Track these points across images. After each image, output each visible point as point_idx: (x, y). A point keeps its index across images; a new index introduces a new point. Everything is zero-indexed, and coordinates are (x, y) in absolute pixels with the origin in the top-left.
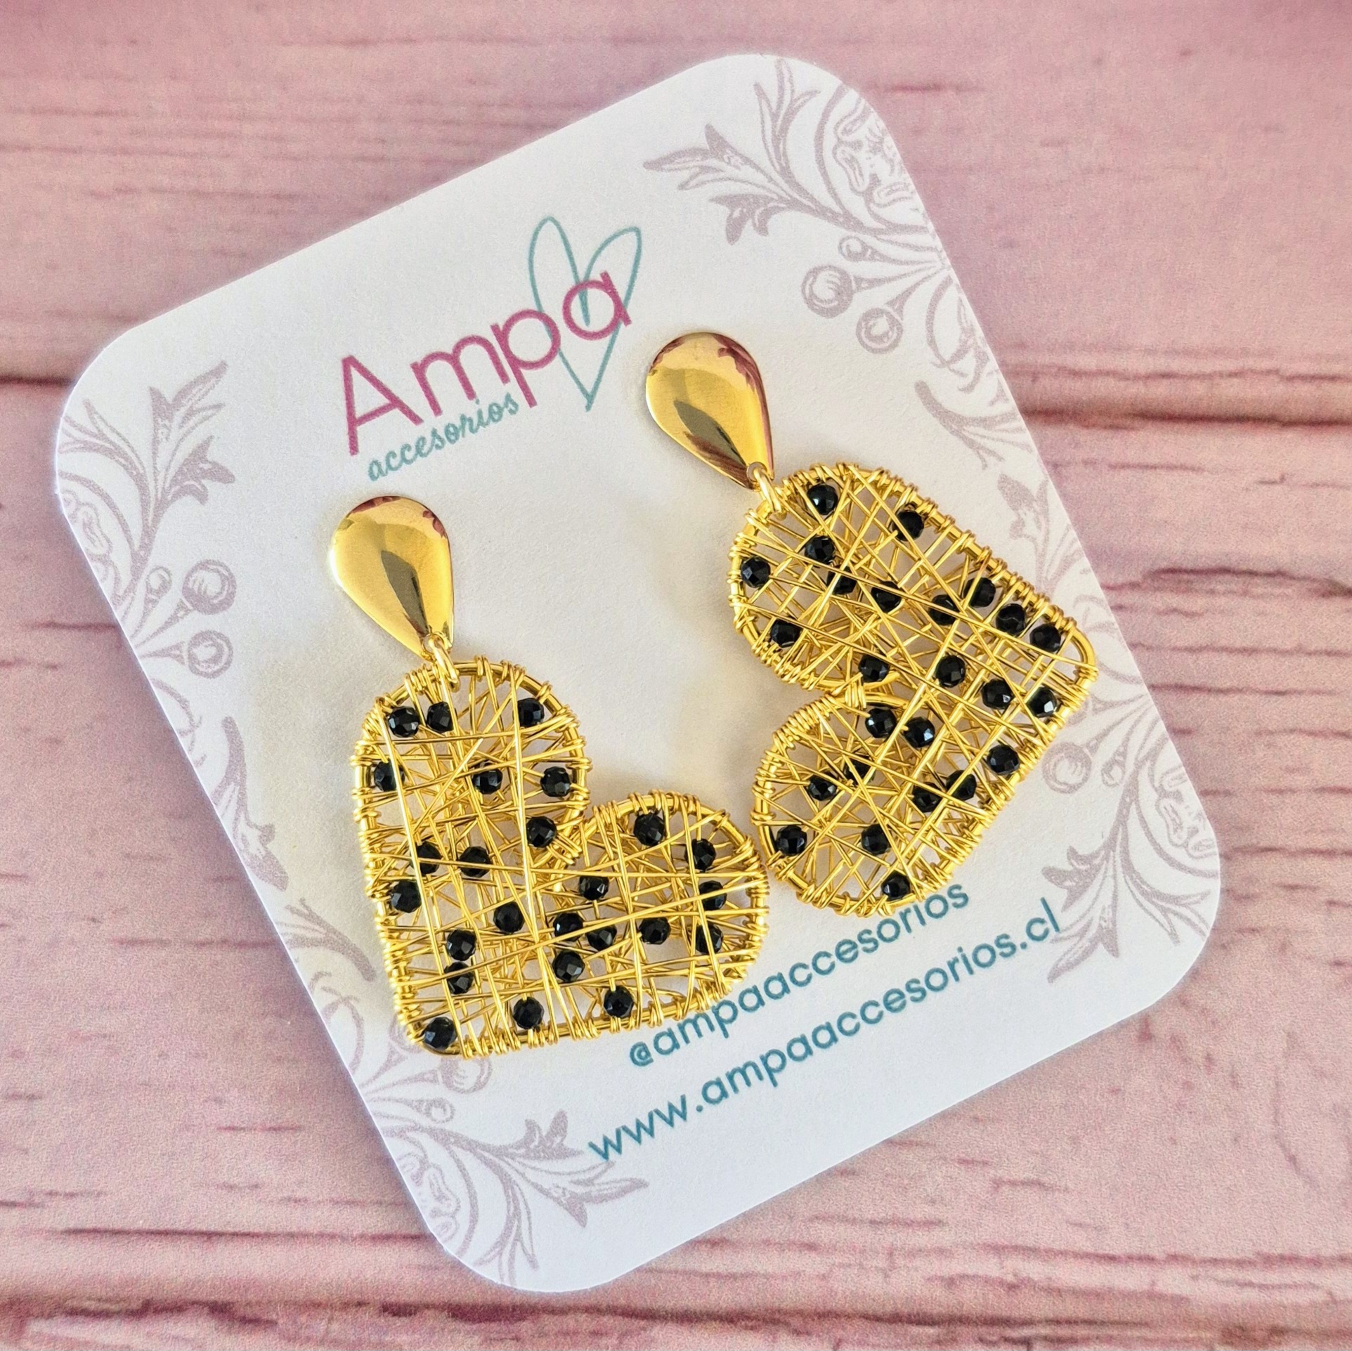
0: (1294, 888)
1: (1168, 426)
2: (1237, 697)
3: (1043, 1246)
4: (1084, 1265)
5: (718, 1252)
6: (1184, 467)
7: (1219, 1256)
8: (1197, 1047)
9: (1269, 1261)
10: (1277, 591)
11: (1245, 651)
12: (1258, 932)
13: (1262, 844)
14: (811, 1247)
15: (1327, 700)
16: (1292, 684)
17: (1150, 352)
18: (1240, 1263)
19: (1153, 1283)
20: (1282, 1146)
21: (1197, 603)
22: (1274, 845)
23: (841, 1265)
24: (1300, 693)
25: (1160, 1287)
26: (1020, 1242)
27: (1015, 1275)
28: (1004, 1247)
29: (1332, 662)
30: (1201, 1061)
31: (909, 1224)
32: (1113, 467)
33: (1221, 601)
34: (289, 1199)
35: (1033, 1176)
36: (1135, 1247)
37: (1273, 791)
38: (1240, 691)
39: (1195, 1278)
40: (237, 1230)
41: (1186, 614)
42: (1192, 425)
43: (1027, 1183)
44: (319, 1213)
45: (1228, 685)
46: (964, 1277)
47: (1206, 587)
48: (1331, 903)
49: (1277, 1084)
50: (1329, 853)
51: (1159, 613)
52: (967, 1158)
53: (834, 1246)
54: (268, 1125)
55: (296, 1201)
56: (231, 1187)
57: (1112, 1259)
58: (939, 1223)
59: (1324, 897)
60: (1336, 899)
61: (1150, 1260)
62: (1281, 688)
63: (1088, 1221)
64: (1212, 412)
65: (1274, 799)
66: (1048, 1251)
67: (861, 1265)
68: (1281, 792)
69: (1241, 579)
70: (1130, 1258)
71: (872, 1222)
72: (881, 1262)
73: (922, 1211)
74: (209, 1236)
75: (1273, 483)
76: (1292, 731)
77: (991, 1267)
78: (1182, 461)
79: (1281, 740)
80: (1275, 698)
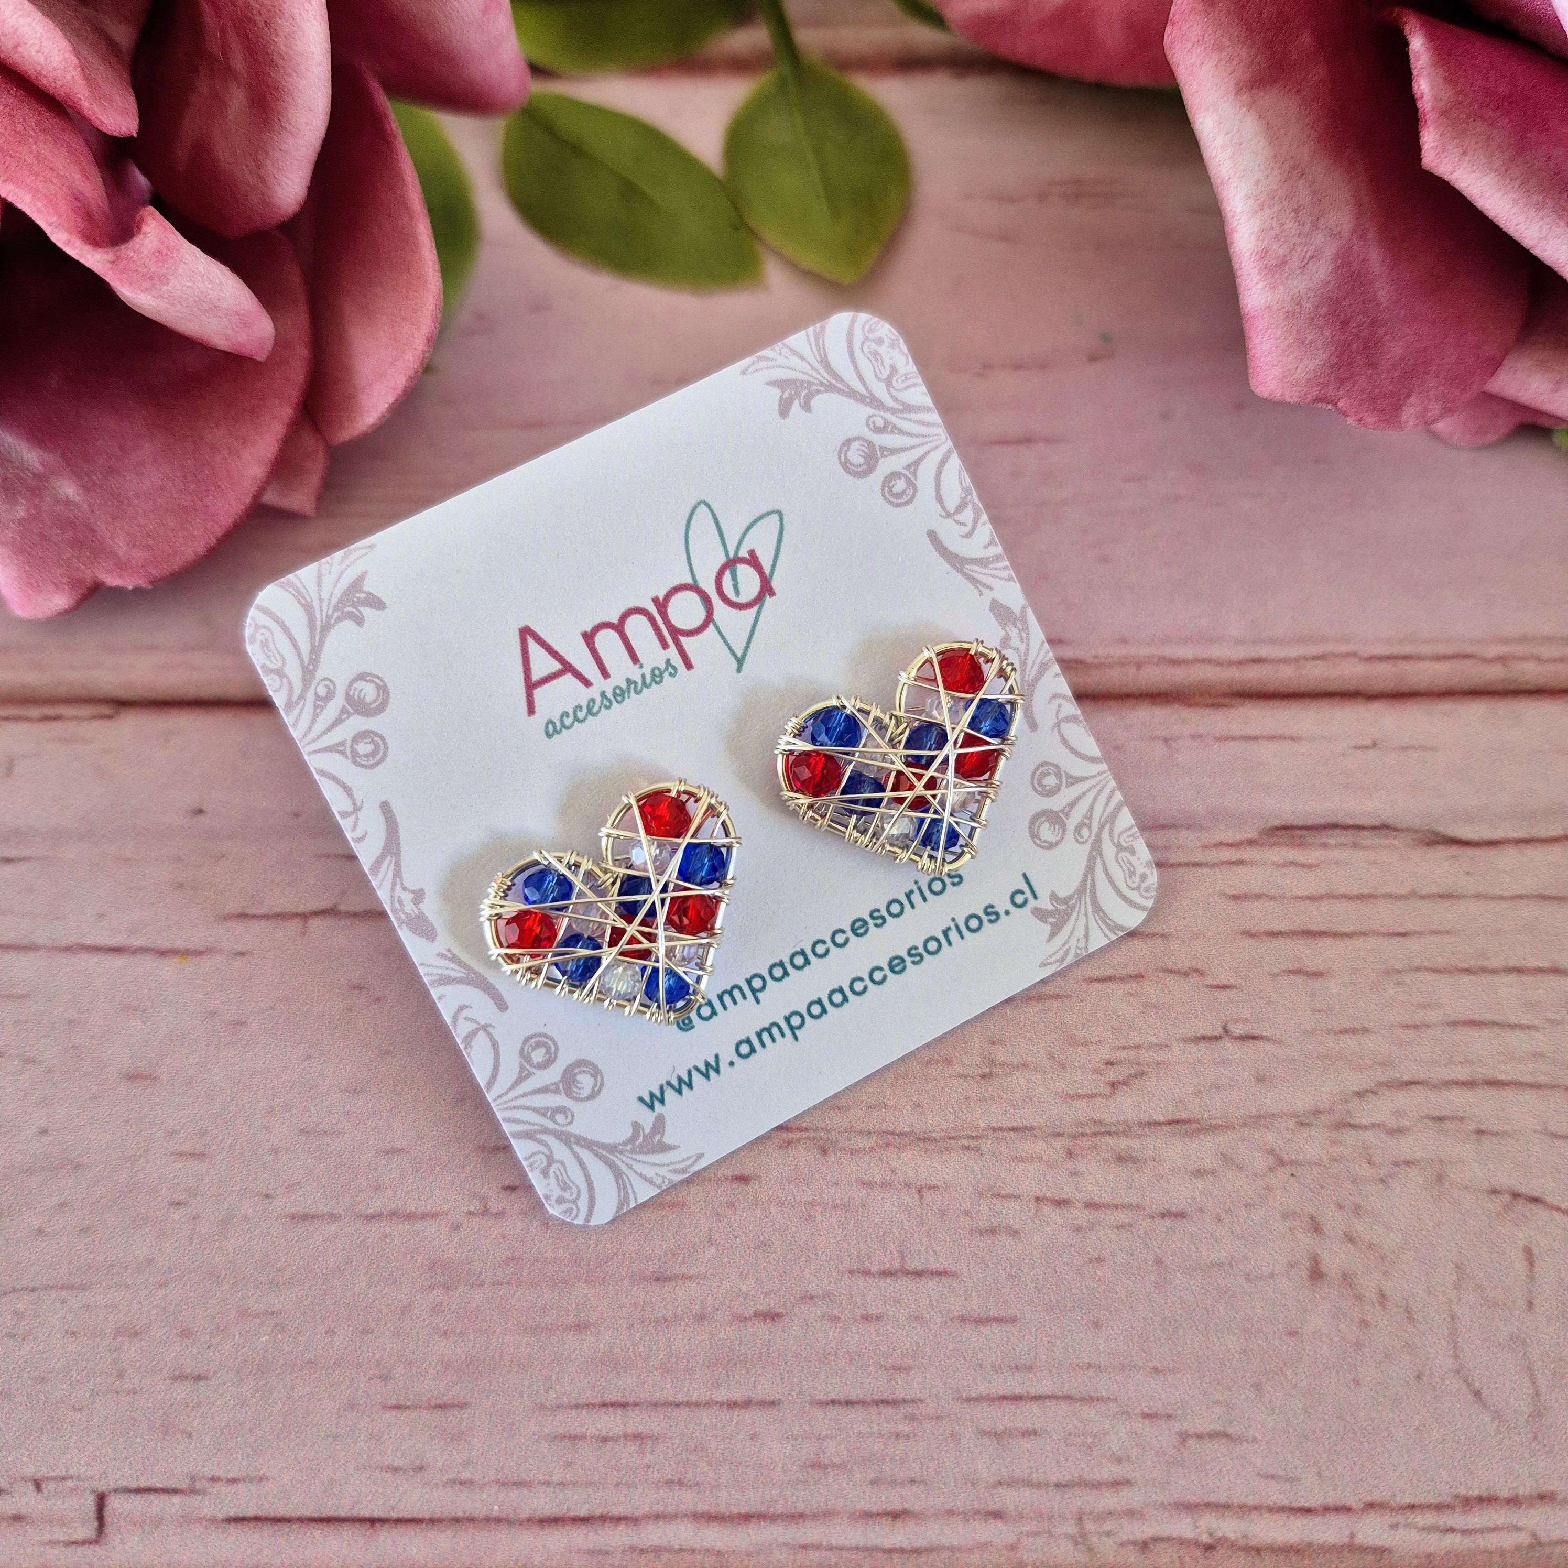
0: (1440, 1119)
1: (1263, 703)
2: (1361, 939)
3: (1236, 1501)
4: (1281, 1518)
5: (899, 1524)
6: (1282, 738)
7: (1416, 1501)
8: (1368, 1284)
9: (1468, 1503)
10: (1385, 842)
11: (1361, 897)
12: (1414, 1164)
13: (1406, 1078)
14: (997, 1515)
15: (1446, 939)
16: (1411, 927)
17: (1238, 642)
18: (1439, 1508)
19: (1352, 1536)
20: (1465, 1381)
21: (1312, 855)
22: (1416, 1078)
23: (1029, 1534)
24: (1421, 933)
25: (1360, 1539)
26: (1212, 1498)
27: (1211, 1535)
28: (1196, 1506)
29: (1447, 904)
30: (1374, 1298)
31: (1097, 1485)
32: (1219, 739)
33: (1335, 854)
34: (454, 1481)
35: (1219, 1428)
36: (1331, 1498)
37: (1407, 1027)
38: (1363, 934)
39: (1395, 1526)
40: (401, 1516)
41: (1304, 866)
42: (1284, 703)
43: (1213, 1435)
44: (485, 1496)
45: (1352, 929)
46: (1156, 1539)
47: (1318, 840)
48: (1480, 1132)
49: (1453, 1317)
50: (1470, 1084)
51: (1278, 866)
52: (1149, 1412)
53: (1020, 1513)
54: (433, 1404)
55: (461, 1483)
56: (396, 1470)
57: (1308, 1511)
58: (1128, 1483)
59: (1472, 1127)
60: (1483, 1127)
61: (1347, 1509)
62: (1401, 930)
63: (1281, 1473)
64: (1302, 689)
65: (1411, 1034)
66: (1241, 1507)
67: (1050, 1532)
68: (1416, 1027)
69: (1349, 833)
70: (1326, 1509)
71: (1058, 1485)
72: (1070, 1528)
73: (1108, 1471)
74: (373, 1521)
75: (1367, 747)
76: (1418, 969)
77: (1184, 1527)
78: (1280, 732)
79: (1409, 978)
80: (1398, 939)
